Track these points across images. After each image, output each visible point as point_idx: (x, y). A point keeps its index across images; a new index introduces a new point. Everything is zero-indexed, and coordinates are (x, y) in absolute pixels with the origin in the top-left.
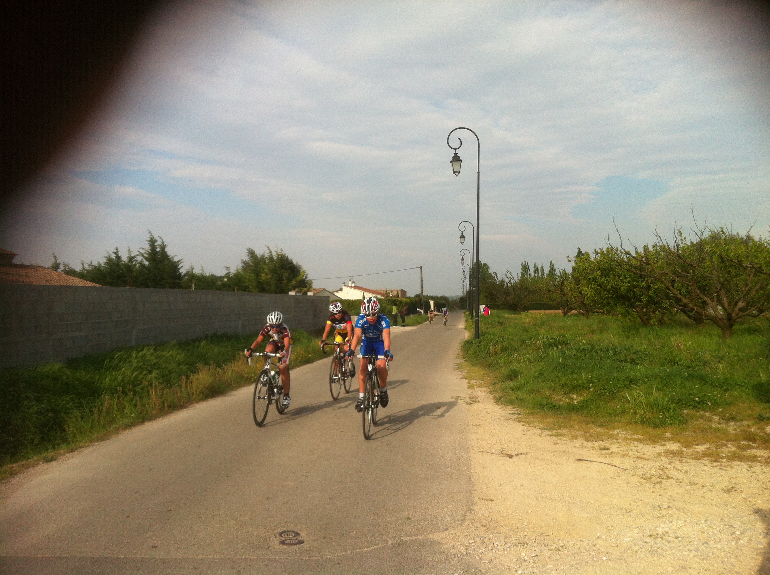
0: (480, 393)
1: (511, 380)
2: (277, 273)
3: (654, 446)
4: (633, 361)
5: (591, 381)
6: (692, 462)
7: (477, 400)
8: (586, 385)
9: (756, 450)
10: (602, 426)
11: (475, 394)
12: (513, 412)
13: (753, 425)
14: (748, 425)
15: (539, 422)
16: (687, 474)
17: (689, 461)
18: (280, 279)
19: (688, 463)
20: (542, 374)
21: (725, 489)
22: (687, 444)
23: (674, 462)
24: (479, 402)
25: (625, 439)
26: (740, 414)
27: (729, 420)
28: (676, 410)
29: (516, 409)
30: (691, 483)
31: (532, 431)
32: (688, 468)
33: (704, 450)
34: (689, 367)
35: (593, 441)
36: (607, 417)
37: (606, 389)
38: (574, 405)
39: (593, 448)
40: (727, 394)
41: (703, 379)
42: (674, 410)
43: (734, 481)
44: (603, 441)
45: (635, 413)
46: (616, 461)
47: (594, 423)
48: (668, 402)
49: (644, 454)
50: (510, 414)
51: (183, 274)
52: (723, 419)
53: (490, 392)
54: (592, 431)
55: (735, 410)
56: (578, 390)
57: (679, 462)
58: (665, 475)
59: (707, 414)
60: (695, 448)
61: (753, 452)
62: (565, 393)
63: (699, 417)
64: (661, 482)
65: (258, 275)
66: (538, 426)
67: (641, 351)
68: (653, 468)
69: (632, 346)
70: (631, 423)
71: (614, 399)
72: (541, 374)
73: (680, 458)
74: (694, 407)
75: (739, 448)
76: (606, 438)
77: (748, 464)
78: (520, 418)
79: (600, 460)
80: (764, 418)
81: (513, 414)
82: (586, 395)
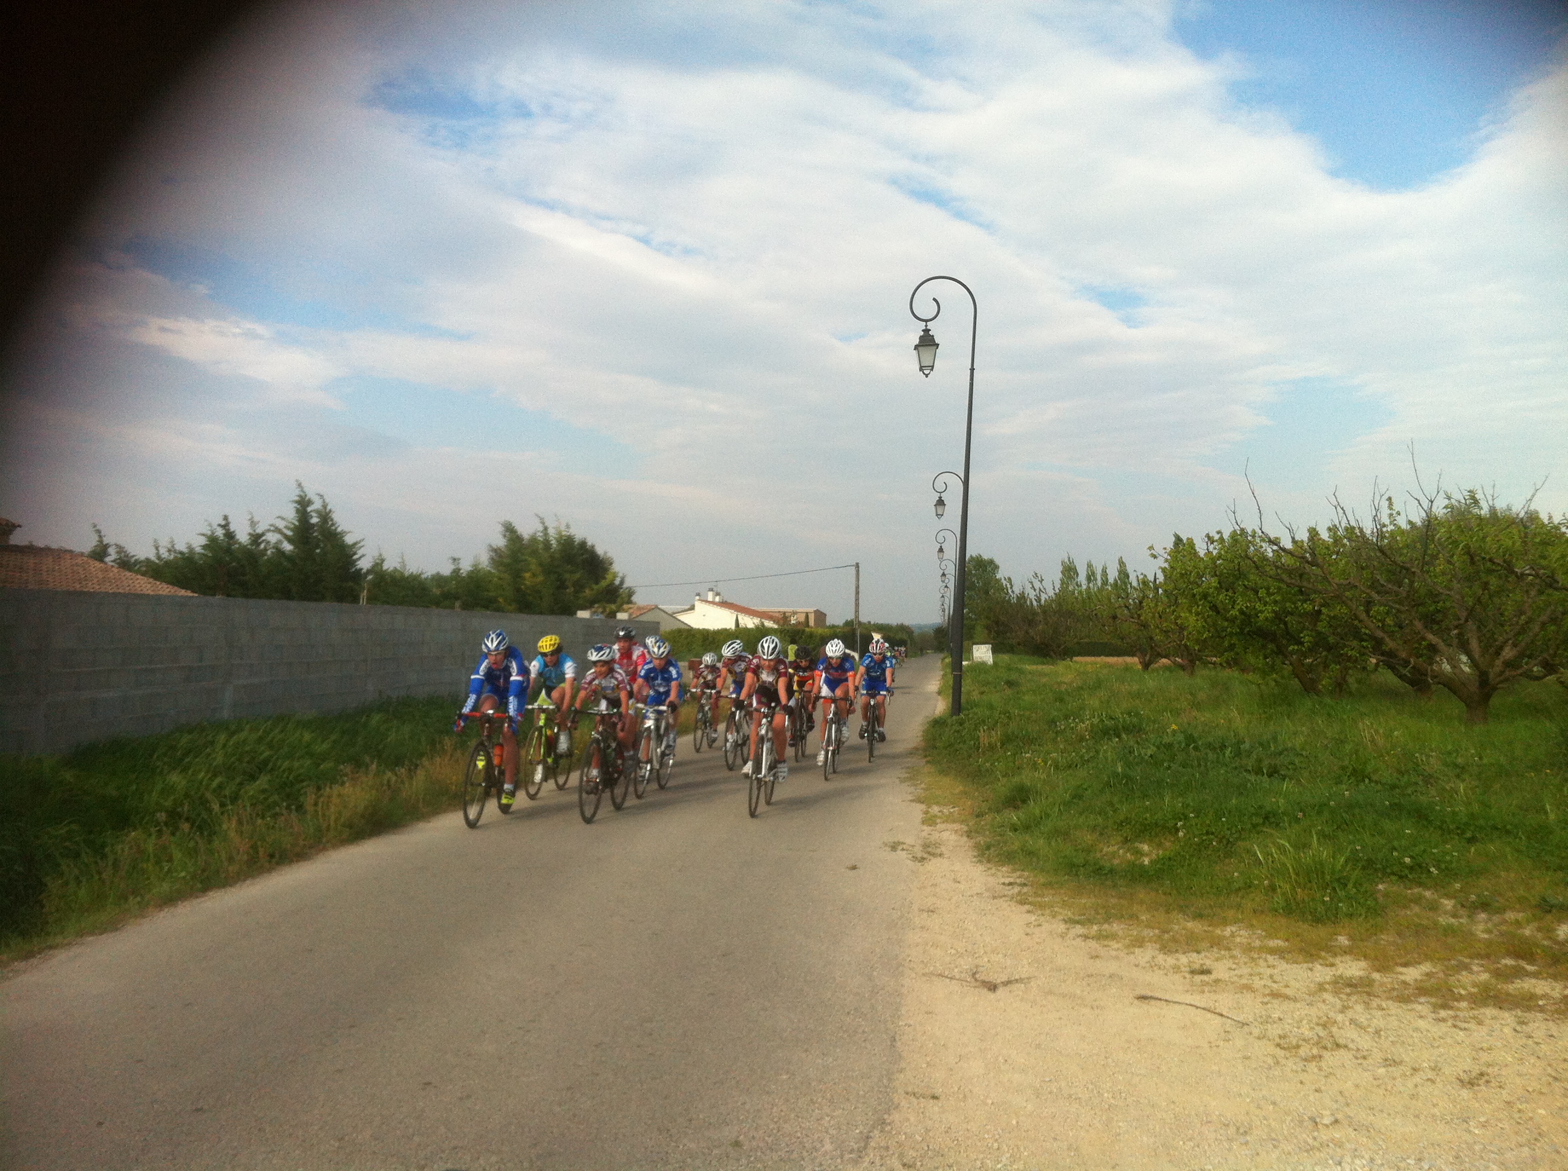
0: (949, 836)
1: (1016, 808)
2: (556, 573)
3: (1310, 965)
4: (1273, 772)
5: (1183, 814)
6: (1393, 1007)
7: (938, 851)
8: (1171, 824)
9: (1533, 981)
10: (1199, 916)
11: (935, 836)
12: (1012, 880)
13: (1528, 922)
14: (1517, 921)
15: (1064, 904)
16: (1380, 1037)
17: (1384, 1005)
18: (561, 585)
19: (1383, 1009)
20: (1080, 797)
21: (1465, 1077)
22: (1383, 964)
23: (1352, 1008)
24: (940, 855)
25: (1248, 949)
26: (1500, 894)
27: (1477, 908)
28: (1361, 885)
29: (1018, 873)
30: (1390, 1062)
31: (1046, 926)
32: (1382, 1024)
33: (1419, 978)
34: (1393, 787)
35: (1177, 951)
36: (1212, 896)
37: (1213, 834)
38: (1142, 866)
39: (1176, 969)
40: (1473, 849)
41: (1421, 815)
42: (1357, 884)
43: (1485, 1057)
44: (1198, 952)
45: (1273, 888)
46: (1224, 1001)
47: (1182, 909)
48: (1343, 867)
49: (1287, 986)
50: (1004, 884)
51: (364, 571)
52: (1463, 906)
53: (969, 834)
54: (1176, 927)
55: (1489, 886)
56: (1153, 833)
57: (1362, 1006)
58: (1331, 1039)
59: (1428, 894)
60: (1401, 974)
61: (1527, 985)
62: (1126, 840)
63: (1411, 901)
64: (1320, 1057)
65: (517, 575)
66: (1061, 914)
67: (1293, 749)
68: (1305, 1022)
69: (1275, 739)
70: (1262, 912)
71: (1229, 855)
72: (1077, 796)
73: (1365, 997)
74: (1401, 877)
75: (1498, 974)
76: (1205, 944)
77: (1515, 1016)
78: (1025, 893)
79: (1189, 999)
80: (1552, 906)
81: (1010, 884)
82: (1169, 846)
